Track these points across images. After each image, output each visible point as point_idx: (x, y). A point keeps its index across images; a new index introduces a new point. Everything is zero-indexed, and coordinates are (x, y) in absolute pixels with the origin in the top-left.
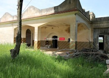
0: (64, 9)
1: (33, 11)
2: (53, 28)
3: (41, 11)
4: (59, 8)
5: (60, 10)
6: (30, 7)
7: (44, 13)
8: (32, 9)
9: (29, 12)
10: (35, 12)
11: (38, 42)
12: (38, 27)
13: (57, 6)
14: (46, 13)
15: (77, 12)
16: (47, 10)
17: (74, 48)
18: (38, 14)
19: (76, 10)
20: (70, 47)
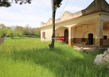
0: (90, 11)
1: (67, 15)
2: (88, 27)
3: (72, 15)
4: (86, 10)
5: (87, 12)
6: (65, 12)
7: (75, 17)
8: (66, 14)
9: (64, 16)
10: (68, 16)
11: (72, 39)
12: (71, 28)
13: (85, 9)
14: (76, 16)
15: (100, 13)
16: (77, 13)
17: (98, 45)
18: (71, 18)
19: (99, 11)
20: (96, 44)
